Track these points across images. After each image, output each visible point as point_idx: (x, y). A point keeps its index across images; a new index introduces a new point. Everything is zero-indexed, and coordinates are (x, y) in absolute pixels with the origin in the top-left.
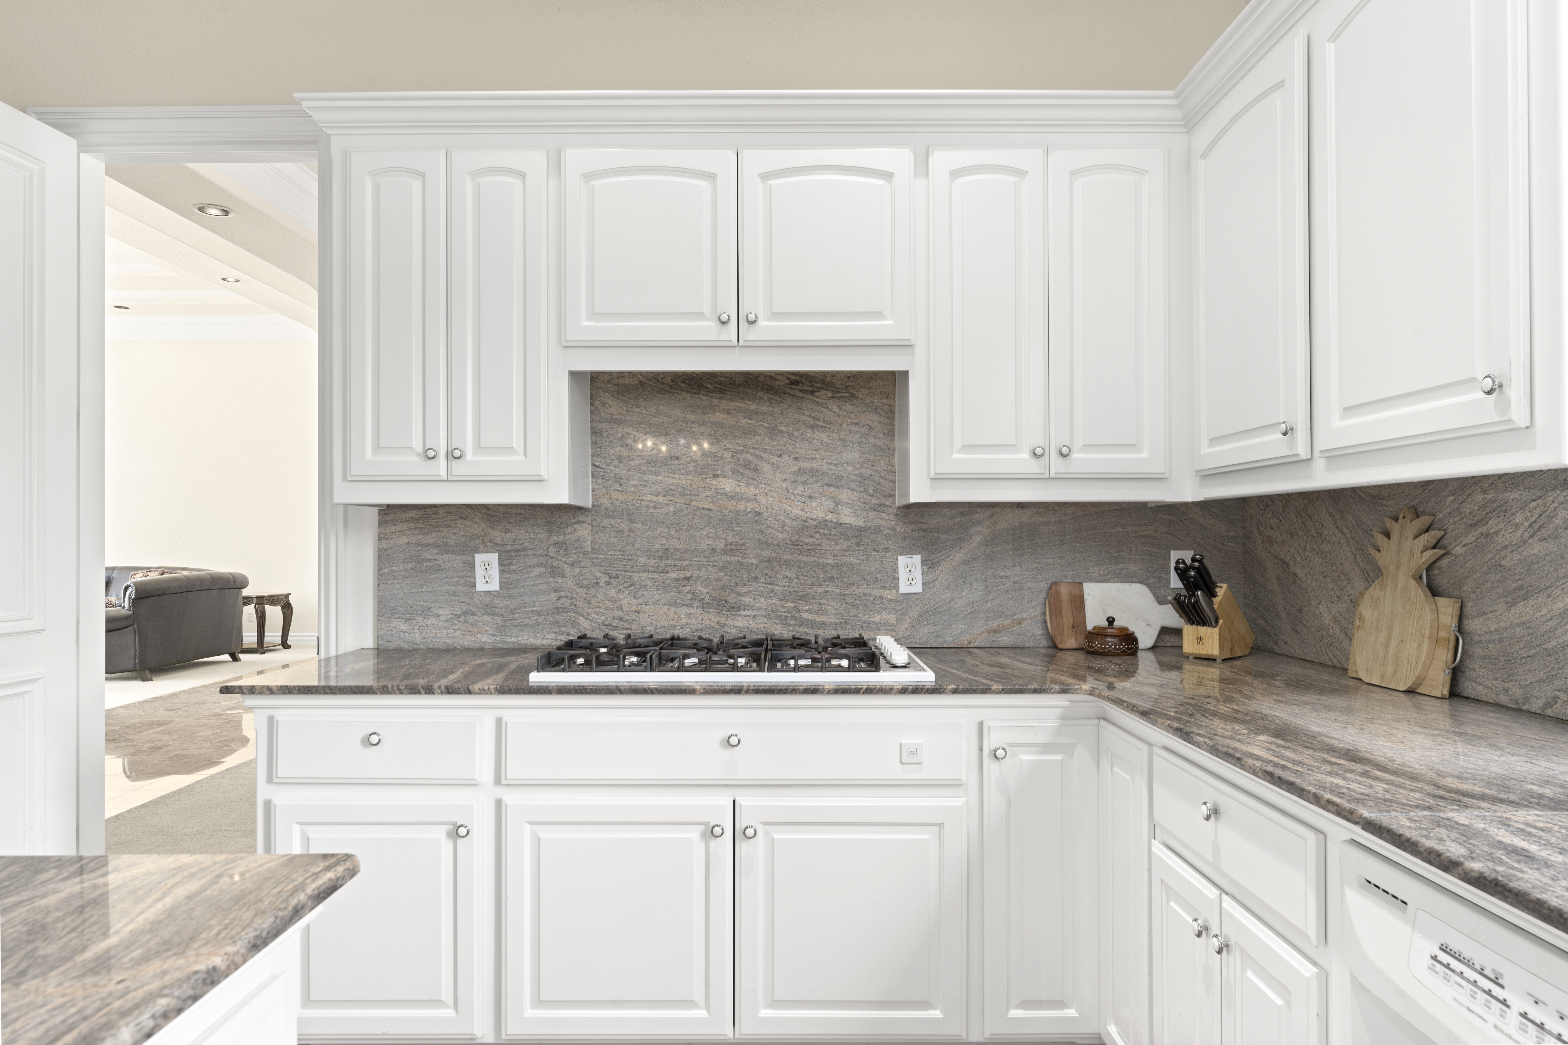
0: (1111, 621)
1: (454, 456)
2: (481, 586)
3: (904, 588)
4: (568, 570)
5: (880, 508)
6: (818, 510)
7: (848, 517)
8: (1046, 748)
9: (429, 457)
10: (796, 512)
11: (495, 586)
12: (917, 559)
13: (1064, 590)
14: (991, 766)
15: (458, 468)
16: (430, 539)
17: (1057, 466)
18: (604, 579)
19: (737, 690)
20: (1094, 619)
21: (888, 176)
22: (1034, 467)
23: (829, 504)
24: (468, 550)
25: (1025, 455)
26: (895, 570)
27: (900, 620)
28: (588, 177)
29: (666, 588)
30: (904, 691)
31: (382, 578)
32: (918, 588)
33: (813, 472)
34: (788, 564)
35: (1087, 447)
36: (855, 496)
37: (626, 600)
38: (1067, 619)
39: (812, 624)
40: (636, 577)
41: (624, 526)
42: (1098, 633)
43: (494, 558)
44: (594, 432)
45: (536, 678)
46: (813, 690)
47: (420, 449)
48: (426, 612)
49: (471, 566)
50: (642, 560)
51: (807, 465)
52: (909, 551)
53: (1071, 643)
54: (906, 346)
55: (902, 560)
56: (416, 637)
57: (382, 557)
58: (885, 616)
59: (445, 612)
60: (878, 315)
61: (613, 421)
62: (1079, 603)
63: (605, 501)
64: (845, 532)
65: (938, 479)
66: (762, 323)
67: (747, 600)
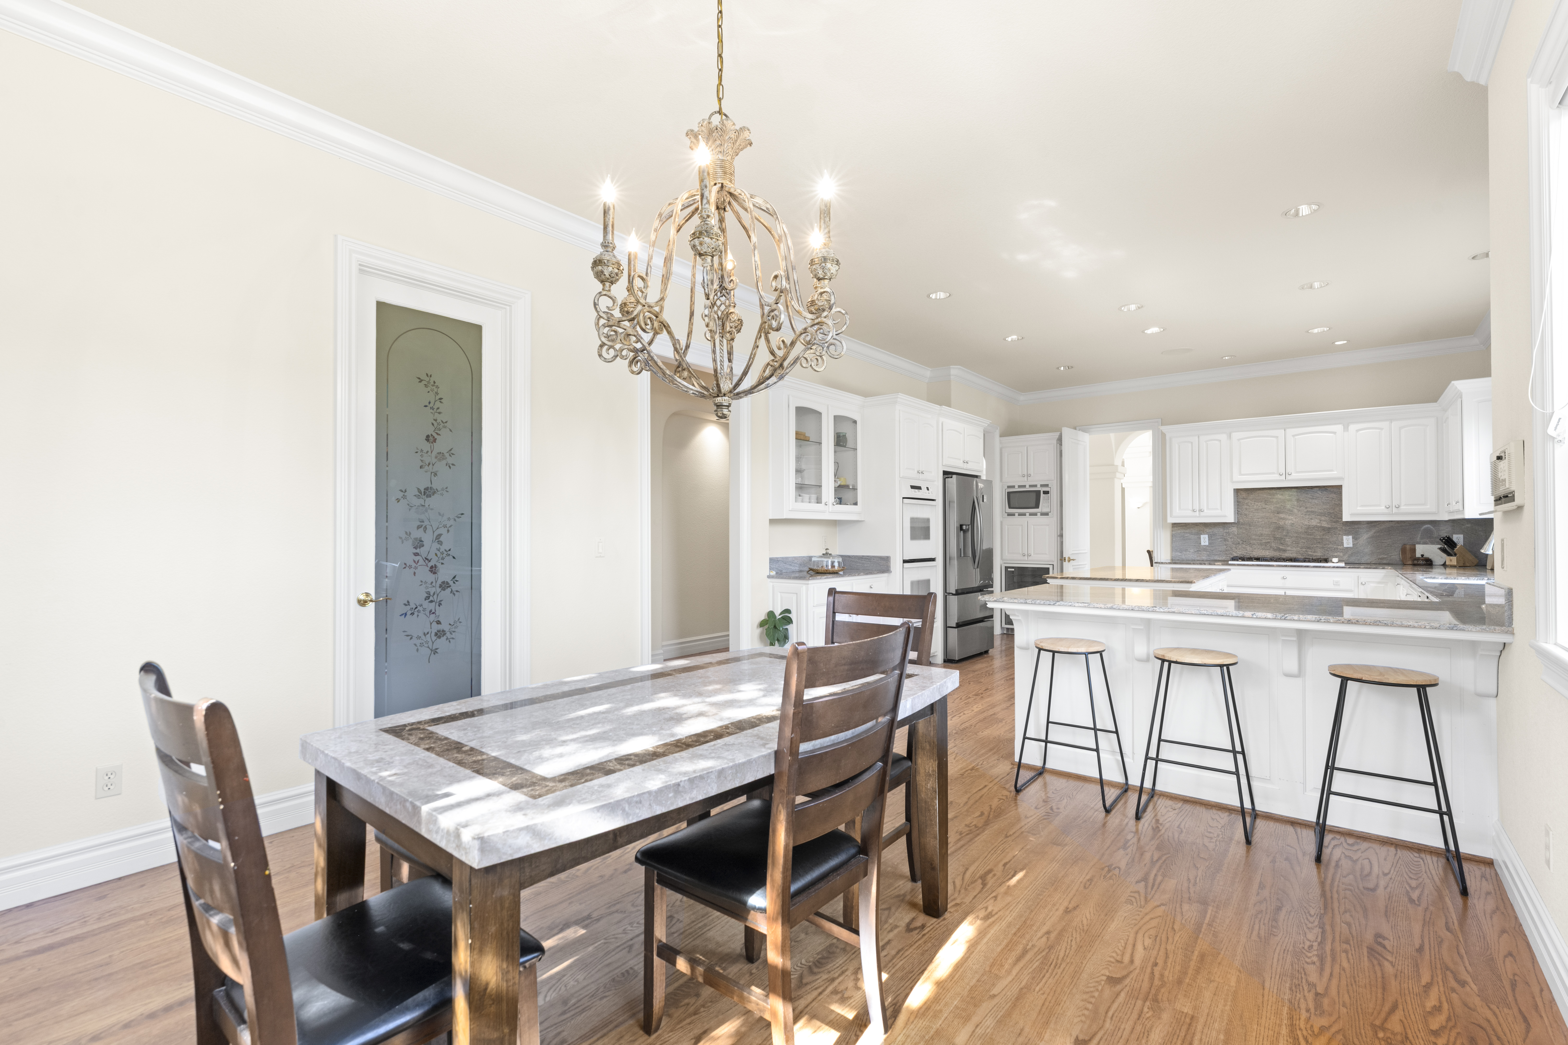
0: (1422, 556)
1: (1201, 511)
2: (1202, 544)
3: (1345, 545)
4: (1230, 540)
5: (1336, 522)
6: (1315, 522)
7: (1325, 524)
8: (1379, 583)
9: (1194, 511)
10: (1306, 523)
11: (1207, 544)
12: (1351, 537)
13: (1408, 547)
14: (1361, 587)
15: (1202, 514)
16: (1188, 531)
17: (1395, 510)
18: (1241, 542)
19: (1286, 566)
20: (1418, 555)
21: (1335, 433)
22: (1386, 511)
23: (1318, 521)
24: (1199, 534)
25: (1384, 508)
26: (1343, 540)
27: (1344, 555)
28: (1239, 440)
29: (1261, 544)
30: (1334, 567)
31: (1172, 542)
32: (1351, 545)
33: (1312, 512)
34: (1303, 538)
35: (1405, 505)
36: (1327, 518)
37: (1248, 548)
38: (1408, 555)
39: (1312, 555)
40: (1252, 542)
41: (1248, 527)
42: (1418, 559)
43: (1207, 536)
44: (1238, 502)
45: (1230, 562)
46: (1308, 567)
47: (1191, 508)
48: (1186, 550)
49: (1200, 538)
50: (1254, 537)
51: (1310, 510)
52: (1347, 535)
53: (1410, 562)
54: (1342, 479)
55: (1345, 537)
56: (1183, 557)
57: (1173, 536)
58: (1339, 554)
59: (1192, 551)
60: (1332, 471)
61: (1244, 498)
62: (1414, 550)
63: (1241, 521)
64: (1324, 529)
65: (1352, 515)
66: (1293, 474)
67: (1289, 548)
